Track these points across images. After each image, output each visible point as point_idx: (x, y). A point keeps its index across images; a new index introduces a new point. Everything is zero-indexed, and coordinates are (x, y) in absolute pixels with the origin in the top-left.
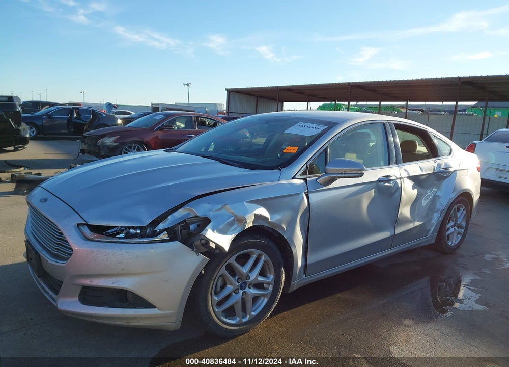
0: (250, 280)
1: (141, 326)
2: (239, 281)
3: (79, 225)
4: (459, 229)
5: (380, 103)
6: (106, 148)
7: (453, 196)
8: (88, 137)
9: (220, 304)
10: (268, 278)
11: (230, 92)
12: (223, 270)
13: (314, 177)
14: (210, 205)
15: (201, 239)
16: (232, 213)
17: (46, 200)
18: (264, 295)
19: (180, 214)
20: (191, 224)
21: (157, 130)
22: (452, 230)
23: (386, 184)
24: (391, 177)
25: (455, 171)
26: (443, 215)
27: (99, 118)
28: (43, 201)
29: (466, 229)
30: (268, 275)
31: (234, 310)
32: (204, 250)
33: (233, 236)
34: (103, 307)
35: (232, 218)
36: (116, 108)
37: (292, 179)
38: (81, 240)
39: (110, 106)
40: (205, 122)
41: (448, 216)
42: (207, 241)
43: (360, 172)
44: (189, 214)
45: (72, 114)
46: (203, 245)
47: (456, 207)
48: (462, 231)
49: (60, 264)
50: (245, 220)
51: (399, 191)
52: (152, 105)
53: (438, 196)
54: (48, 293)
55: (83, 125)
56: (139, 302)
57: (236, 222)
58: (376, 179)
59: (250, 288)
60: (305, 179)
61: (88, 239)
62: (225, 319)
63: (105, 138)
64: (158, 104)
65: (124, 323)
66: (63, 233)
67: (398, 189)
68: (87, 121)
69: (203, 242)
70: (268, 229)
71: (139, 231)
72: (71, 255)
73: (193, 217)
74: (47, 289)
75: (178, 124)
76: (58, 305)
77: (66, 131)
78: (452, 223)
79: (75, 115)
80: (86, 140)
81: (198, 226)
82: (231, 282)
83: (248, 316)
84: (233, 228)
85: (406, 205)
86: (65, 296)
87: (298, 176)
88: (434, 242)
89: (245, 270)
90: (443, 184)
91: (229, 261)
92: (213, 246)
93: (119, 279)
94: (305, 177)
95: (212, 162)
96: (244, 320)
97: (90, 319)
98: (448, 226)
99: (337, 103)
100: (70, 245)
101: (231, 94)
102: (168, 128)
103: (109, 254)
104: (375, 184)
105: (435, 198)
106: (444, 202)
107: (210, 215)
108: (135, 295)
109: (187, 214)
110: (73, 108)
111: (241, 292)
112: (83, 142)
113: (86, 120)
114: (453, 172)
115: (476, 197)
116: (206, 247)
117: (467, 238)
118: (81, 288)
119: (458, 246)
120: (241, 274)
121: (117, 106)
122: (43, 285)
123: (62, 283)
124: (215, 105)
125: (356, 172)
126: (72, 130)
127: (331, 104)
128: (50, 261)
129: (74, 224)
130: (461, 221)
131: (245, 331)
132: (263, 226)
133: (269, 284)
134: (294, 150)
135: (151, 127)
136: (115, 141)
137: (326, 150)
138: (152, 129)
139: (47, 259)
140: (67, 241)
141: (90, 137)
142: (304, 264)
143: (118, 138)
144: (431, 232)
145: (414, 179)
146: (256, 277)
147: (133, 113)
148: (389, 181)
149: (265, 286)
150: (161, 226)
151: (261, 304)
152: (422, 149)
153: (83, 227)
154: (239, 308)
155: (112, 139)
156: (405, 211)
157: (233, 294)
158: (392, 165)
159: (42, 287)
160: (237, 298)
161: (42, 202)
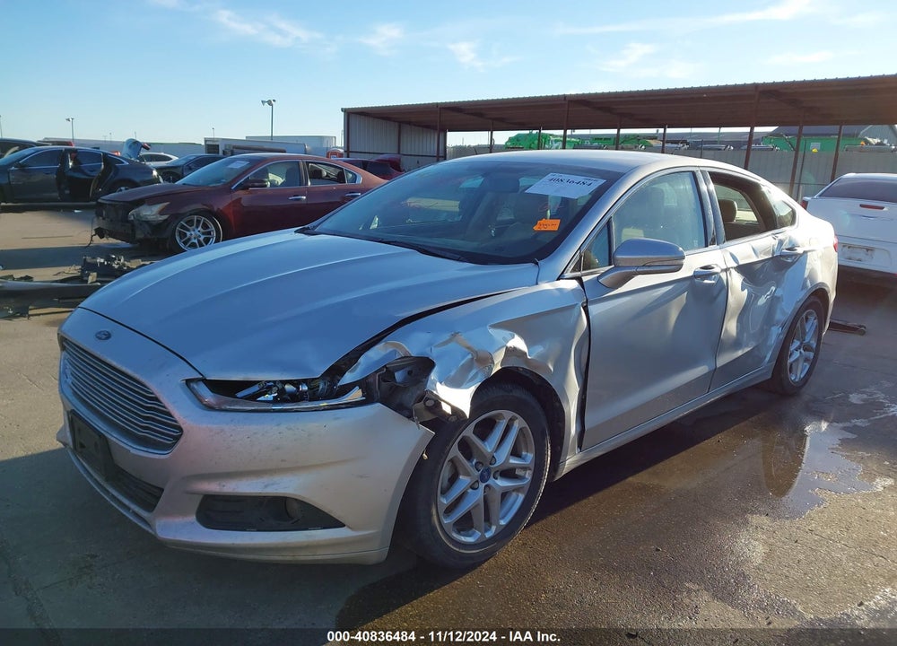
0: (496, 465)
1: (318, 560)
2: (480, 466)
3: (188, 382)
4: (807, 353)
5: (619, 131)
6: (146, 226)
7: (801, 296)
8: (109, 204)
9: (450, 510)
10: (524, 459)
11: (351, 115)
12: (454, 452)
13: (592, 273)
14: (428, 335)
15: (427, 399)
16: (468, 348)
17: (108, 336)
18: (518, 489)
19: (376, 354)
20: (397, 371)
21: (236, 189)
22: (796, 355)
23: (706, 281)
24: (713, 268)
25: (805, 252)
26: (786, 330)
27: (117, 168)
28: (104, 337)
29: (817, 352)
30: (524, 453)
31: (471, 519)
32: (429, 417)
33: (473, 389)
34: (245, 530)
35: (470, 356)
36: (148, 149)
37: (558, 279)
38: (198, 409)
39: (135, 145)
40: (320, 171)
41: (792, 331)
42: (437, 402)
43: (677, 262)
44: (395, 352)
45: (65, 162)
46: (429, 409)
47: (804, 316)
48: (811, 355)
49: (157, 457)
50: (492, 359)
51: (724, 292)
52: (206, 141)
53: (778, 298)
54: (128, 509)
55: (87, 183)
56: (314, 517)
57: (476, 364)
58: (691, 274)
59: (496, 479)
60: (579, 279)
61: (210, 408)
62: (455, 535)
63: (141, 208)
64: (218, 140)
65: (287, 557)
66: (161, 399)
67: (723, 288)
68: (96, 174)
69: (430, 403)
70: (524, 373)
71: (305, 388)
72: (177, 439)
73: (402, 358)
74: (126, 502)
75: (271, 176)
76: (158, 532)
77: (56, 194)
78: (797, 343)
79: (71, 164)
80: (104, 213)
81: (410, 373)
82: (466, 469)
83: (494, 528)
84: (472, 374)
85: (732, 317)
86: (168, 514)
87: (568, 274)
88: (769, 377)
89: (488, 447)
90: (786, 275)
91: (464, 434)
92: (447, 409)
93: (276, 478)
94: (578, 274)
95: (408, 252)
96: (488, 535)
97: (221, 554)
98: (792, 348)
99: (542, 131)
100: (176, 422)
101: (353, 118)
102: (256, 184)
103: (255, 433)
104: (688, 282)
105: (774, 300)
106: (786, 310)
107: (433, 354)
108: (304, 505)
109: (390, 352)
110: (66, 149)
111: (482, 486)
112: (99, 215)
113: (93, 174)
114: (801, 255)
115: (832, 296)
116: (434, 413)
117: (818, 365)
118: (201, 497)
119: (805, 380)
120: (482, 454)
121: (149, 144)
122: (115, 493)
123: (162, 490)
124: (321, 138)
125: (670, 263)
126: (67, 192)
127: (531, 134)
128: (133, 451)
129: (180, 380)
130: (810, 339)
131: (491, 554)
132: (517, 368)
133: (525, 468)
134: (552, 225)
135: (225, 184)
136: (161, 213)
137: (609, 224)
138: (227, 189)
139: (128, 448)
140: (169, 414)
141: (113, 205)
142: (579, 430)
143: (167, 207)
144: (767, 359)
145: (744, 269)
146: (507, 459)
147: (175, 158)
148: (708, 276)
149: (518, 472)
150: (348, 378)
151: (513, 504)
152: (746, 215)
153: (197, 385)
154: (479, 516)
155: (157, 208)
156: (731, 326)
157: (470, 491)
158: (711, 247)
159: (114, 498)
160: (476, 497)
161: (100, 339)
